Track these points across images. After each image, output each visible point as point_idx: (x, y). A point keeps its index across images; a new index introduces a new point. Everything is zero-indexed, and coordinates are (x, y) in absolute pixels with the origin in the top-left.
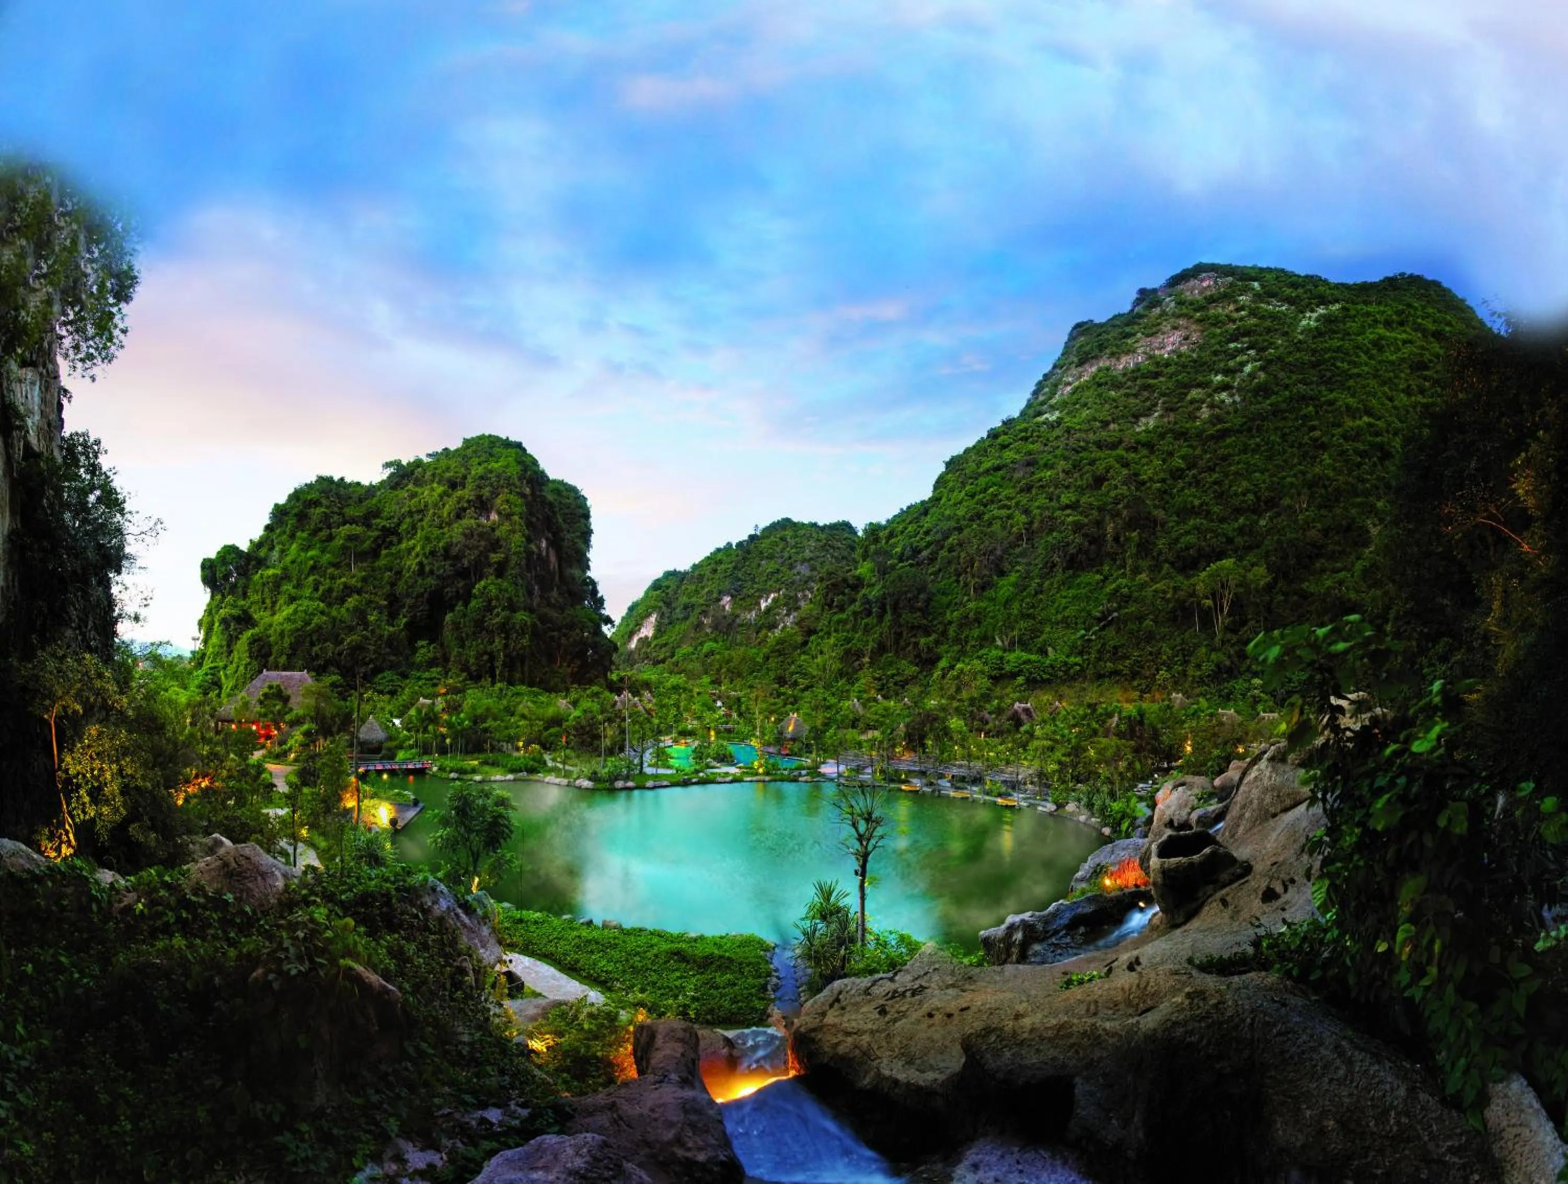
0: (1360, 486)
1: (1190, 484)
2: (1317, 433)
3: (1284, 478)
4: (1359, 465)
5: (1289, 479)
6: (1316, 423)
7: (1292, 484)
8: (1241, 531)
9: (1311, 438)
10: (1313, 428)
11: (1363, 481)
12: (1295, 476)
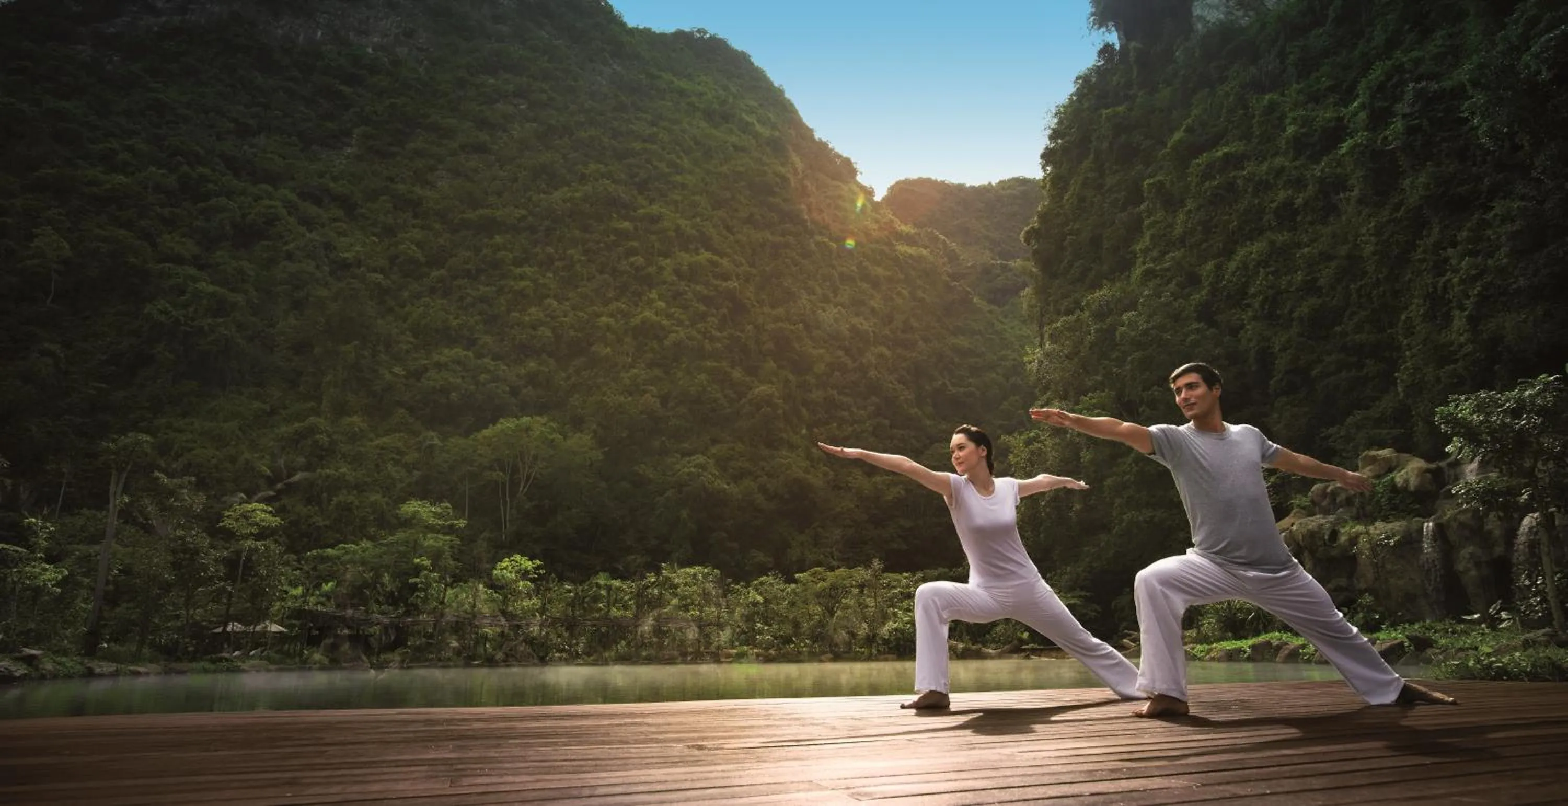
0: (708, 346)
1: (433, 291)
2: (639, 260)
3: (599, 316)
4: (703, 317)
5: (604, 319)
6: (635, 244)
7: (608, 327)
8: (532, 379)
9: (632, 265)
10: (632, 252)
11: (712, 339)
12: (611, 315)
